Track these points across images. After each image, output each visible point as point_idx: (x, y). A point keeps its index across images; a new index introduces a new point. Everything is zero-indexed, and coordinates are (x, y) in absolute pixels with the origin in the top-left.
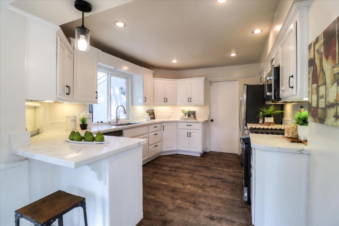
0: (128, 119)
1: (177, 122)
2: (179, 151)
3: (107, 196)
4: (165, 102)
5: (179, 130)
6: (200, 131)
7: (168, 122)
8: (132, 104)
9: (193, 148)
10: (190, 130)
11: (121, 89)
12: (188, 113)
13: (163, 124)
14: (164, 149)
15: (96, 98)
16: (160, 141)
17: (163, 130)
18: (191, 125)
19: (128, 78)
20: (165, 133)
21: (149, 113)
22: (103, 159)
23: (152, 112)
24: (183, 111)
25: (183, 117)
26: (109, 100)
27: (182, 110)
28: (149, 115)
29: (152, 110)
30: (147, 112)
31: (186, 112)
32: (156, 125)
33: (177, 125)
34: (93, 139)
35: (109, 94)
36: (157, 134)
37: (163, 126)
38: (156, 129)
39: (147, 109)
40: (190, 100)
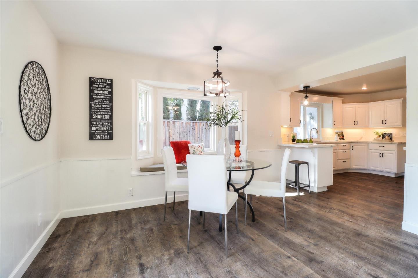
0: (319, 139)
1: (368, 143)
2: (370, 170)
3: (316, 163)
4: (355, 124)
5: (370, 150)
6: (395, 152)
7: (357, 143)
8: (323, 127)
9: (386, 168)
10: (383, 151)
11: (310, 114)
12: (383, 135)
13: (352, 145)
14: (354, 167)
15: (300, 123)
16: (349, 159)
17: (352, 149)
18: (384, 146)
19: (319, 106)
20: (354, 152)
21: (338, 134)
22: (315, 148)
23: (341, 134)
24: (377, 133)
25: (375, 139)
26: (305, 125)
27: (375, 132)
28: (338, 136)
29: (341, 132)
30: (336, 133)
31: (380, 134)
32: (344, 144)
33: (368, 146)
34: (308, 143)
35: (305, 120)
36: (345, 152)
37: (353, 146)
38: (345, 147)
39: (336, 131)
40: (384, 122)
